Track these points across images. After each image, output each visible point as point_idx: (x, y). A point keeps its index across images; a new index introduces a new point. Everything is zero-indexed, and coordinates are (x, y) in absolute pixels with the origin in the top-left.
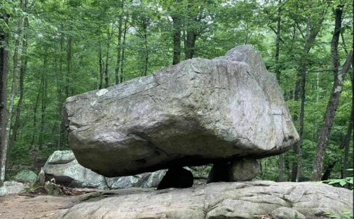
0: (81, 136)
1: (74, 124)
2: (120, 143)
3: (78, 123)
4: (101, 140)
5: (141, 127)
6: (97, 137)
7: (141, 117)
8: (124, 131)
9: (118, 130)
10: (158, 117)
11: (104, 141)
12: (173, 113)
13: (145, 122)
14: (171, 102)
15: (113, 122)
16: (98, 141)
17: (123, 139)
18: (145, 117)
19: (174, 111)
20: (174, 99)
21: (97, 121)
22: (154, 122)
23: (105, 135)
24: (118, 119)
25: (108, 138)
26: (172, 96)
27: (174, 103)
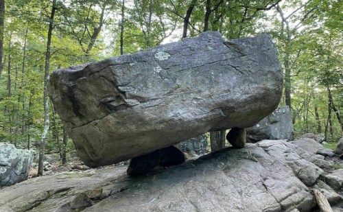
0: (149, 114)
1: (133, 97)
2: (200, 120)
3: (144, 96)
4: (176, 118)
5: (232, 101)
6: (170, 115)
7: (231, 89)
8: (208, 106)
9: (199, 105)
10: (252, 90)
11: (180, 120)
12: (269, 87)
13: (238, 95)
14: (266, 75)
15: (192, 95)
16: (171, 120)
17: (204, 115)
18: (237, 89)
19: (269, 84)
20: (269, 72)
21: (170, 93)
22: (247, 96)
23: (181, 111)
24: (200, 92)
25: (184, 115)
26: (267, 69)
27: (269, 76)
